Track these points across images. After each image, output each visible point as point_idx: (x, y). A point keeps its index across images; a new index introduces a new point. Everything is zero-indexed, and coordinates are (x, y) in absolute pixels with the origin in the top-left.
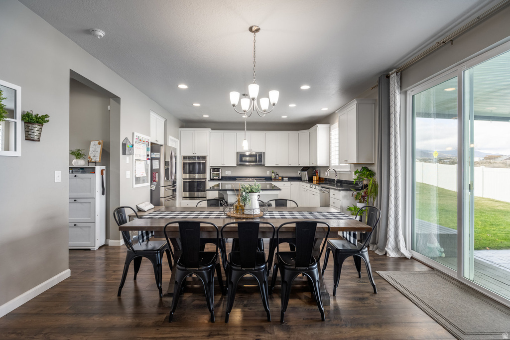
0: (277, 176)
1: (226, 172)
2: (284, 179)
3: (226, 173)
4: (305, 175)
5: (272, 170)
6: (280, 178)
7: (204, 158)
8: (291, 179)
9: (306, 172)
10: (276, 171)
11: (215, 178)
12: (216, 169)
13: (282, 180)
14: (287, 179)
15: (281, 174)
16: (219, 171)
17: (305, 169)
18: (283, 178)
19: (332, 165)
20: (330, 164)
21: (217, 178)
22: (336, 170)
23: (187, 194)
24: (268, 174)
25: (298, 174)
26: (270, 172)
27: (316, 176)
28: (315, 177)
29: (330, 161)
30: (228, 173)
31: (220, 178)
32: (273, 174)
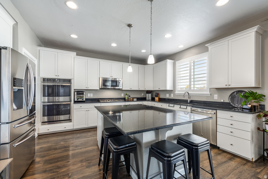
0: (129, 97)
2: (134, 99)
4: (149, 96)
5: (125, 93)
6: (132, 99)
7: (69, 81)
8: (138, 99)
10: (128, 93)
11: (79, 100)
12: (80, 93)
14: (136, 99)
15: (132, 96)
16: (83, 94)
19: (177, 89)
20: (173, 89)
21: (82, 100)
22: (189, 93)
23: (46, 119)
24: (123, 96)
25: (142, 95)
26: (124, 94)
27: (158, 97)
30: (90, 96)
31: (84, 100)
32: (127, 96)
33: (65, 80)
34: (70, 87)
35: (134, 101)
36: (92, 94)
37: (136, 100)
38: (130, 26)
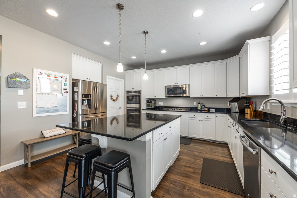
0: (203, 107)
1: (160, 102)
2: (211, 110)
3: (160, 104)
4: (235, 107)
5: (198, 101)
6: (206, 109)
7: (139, 92)
8: (219, 110)
9: (236, 104)
10: (202, 102)
11: (149, 107)
12: (149, 101)
13: (209, 111)
14: (214, 110)
15: (208, 105)
17: (235, 100)
18: (209, 109)
19: (275, 93)
20: (270, 93)
21: (151, 107)
22: (283, 101)
24: (195, 104)
25: (228, 105)
26: (197, 103)
27: (249, 108)
28: (249, 110)
29: (270, 88)
30: (161, 104)
31: (153, 107)
32: (199, 105)
33: (136, 92)
34: (139, 96)
35: (211, 112)
36: (162, 103)
37: (214, 112)
38: (145, 32)
